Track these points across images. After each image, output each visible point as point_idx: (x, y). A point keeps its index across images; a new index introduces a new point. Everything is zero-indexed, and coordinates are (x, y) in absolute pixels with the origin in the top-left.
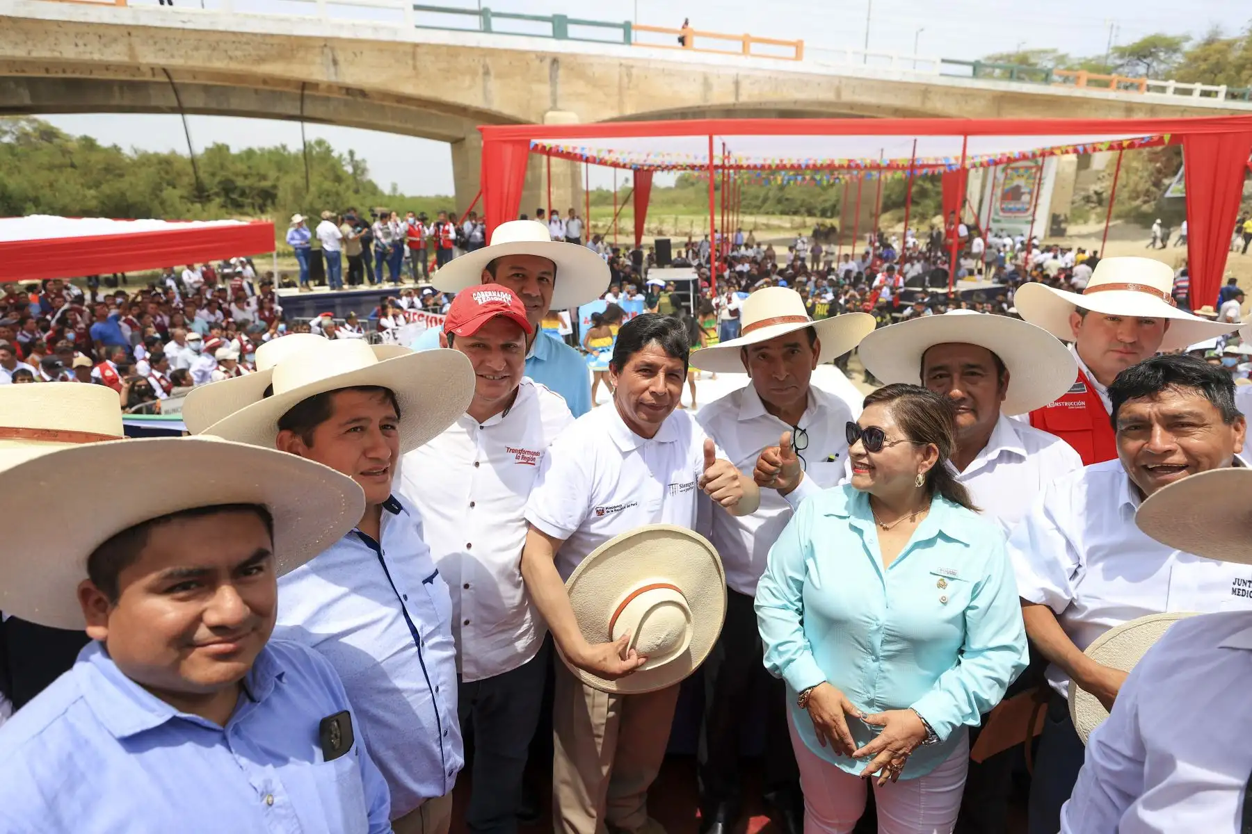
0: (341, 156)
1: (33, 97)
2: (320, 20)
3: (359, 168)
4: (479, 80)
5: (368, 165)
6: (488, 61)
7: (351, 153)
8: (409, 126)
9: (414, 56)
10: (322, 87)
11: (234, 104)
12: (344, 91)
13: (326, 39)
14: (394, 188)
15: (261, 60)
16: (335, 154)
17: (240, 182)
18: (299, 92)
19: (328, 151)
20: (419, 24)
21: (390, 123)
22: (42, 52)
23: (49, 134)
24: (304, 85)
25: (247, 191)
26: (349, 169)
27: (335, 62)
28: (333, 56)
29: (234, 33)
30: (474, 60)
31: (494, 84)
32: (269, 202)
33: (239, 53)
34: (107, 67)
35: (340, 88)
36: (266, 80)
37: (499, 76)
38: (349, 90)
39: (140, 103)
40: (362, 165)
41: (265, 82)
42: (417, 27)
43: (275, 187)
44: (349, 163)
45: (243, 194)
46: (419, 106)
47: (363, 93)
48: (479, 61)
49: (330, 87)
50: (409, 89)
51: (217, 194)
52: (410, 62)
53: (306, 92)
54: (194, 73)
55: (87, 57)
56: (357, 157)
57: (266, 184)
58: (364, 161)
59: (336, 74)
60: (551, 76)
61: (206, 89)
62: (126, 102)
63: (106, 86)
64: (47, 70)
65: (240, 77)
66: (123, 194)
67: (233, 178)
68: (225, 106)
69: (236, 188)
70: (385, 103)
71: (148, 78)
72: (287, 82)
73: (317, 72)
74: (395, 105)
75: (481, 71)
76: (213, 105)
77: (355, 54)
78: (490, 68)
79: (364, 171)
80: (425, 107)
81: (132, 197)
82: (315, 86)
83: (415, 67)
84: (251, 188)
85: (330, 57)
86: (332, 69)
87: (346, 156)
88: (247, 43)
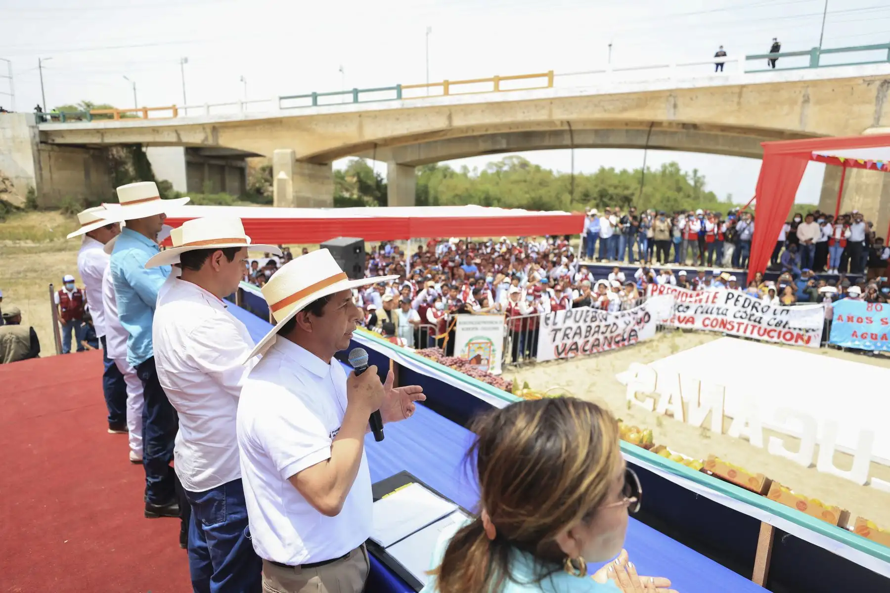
0: (686, 173)
1: (508, 143)
2: (669, 78)
3: (699, 183)
4: (797, 108)
5: (706, 180)
6: (810, 91)
7: (695, 172)
8: (736, 149)
9: (740, 95)
10: (664, 124)
11: (612, 141)
12: (680, 126)
13: (671, 91)
14: (729, 197)
15: (625, 110)
16: (682, 172)
17: (611, 191)
18: (648, 129)
19: (678, 170)
20: (748, 70)
21: (720, 147)
22: (507, 119)
23: (524, 165)
24: (653, 124)
25: (614, 197)
26: (692, 183)
27: (675, 106)
28: (675, 101)
29: (610, 95)
30: (795, 92)
31: (812, 110)
32: (626, 204)
33: (611, 107)
34: (539, 123)
35: (678, 124)
36: (627, 123)
37: (818, 102)
38: (685, 125)
39: (558, 144)
40: (701, 180)
41: (627, 124)
42: (746, 72)
43: (633, 194)
44: (692, 179)
45: (611, 198)
46: (739, 133)
47: (695, 126)
48: (800, 92)
49: (670, 124)
50: (731, 120)
51: (595, 199)
52: (736, 99)
53: (654, 129)
54: (585, 122)
55: (527, 119)
56: (699, 174)
57: (627, 193)
58: (704, 177)
59: (675, 114)
60: (877, 97)
61: (596, 132)
62: (551, 143)
63: (541, 134)
64: (510, 128)
65: (612, 122)
66: (541, 198)
67: (607, 188)
68: (605, 142)
69: (608, 194)
70: (712, 133)
71: (559, 128)
72: (641, 123)
73: (662, 114)
74: (720, 133)
75: (801, 99)
76: (599, 142)
77: (692, 99)
78: (811, 97)
79: (702, 184)
80: (745, 133)
81: (546, 199)
82: (660, 124)
83: (739, 103)
84: (617, 195)
85: (673, 102)
86: (672, 110)
87: (691, 173)
88: (617, 100)
